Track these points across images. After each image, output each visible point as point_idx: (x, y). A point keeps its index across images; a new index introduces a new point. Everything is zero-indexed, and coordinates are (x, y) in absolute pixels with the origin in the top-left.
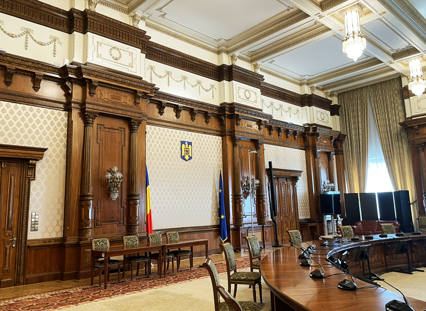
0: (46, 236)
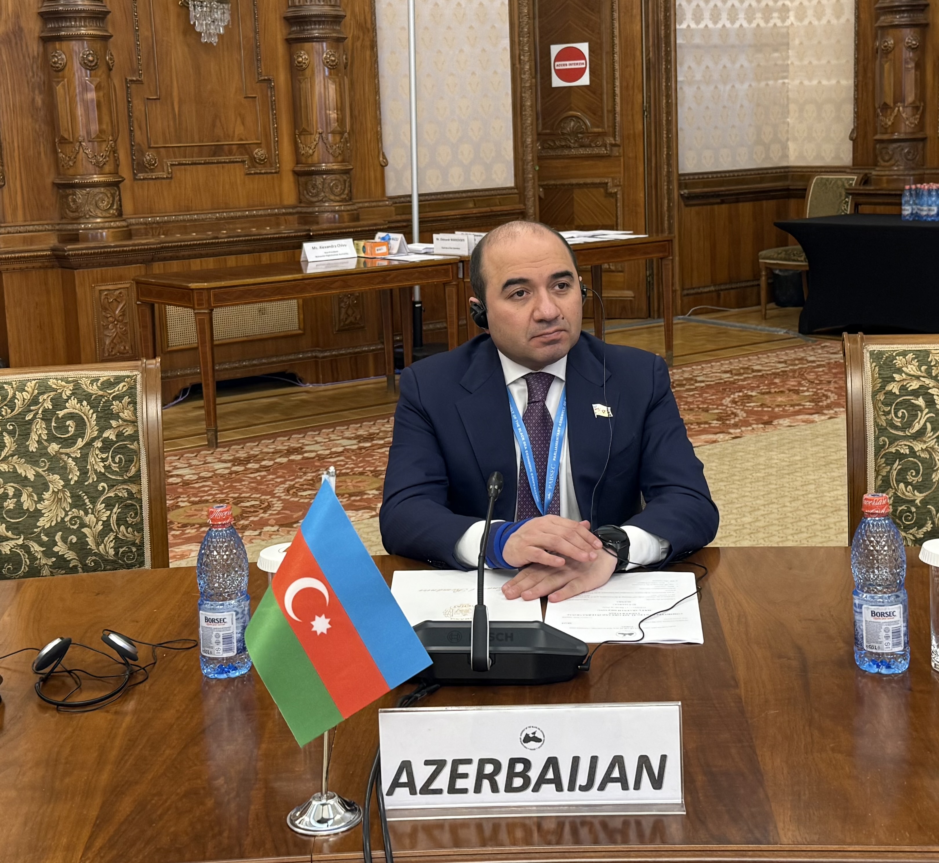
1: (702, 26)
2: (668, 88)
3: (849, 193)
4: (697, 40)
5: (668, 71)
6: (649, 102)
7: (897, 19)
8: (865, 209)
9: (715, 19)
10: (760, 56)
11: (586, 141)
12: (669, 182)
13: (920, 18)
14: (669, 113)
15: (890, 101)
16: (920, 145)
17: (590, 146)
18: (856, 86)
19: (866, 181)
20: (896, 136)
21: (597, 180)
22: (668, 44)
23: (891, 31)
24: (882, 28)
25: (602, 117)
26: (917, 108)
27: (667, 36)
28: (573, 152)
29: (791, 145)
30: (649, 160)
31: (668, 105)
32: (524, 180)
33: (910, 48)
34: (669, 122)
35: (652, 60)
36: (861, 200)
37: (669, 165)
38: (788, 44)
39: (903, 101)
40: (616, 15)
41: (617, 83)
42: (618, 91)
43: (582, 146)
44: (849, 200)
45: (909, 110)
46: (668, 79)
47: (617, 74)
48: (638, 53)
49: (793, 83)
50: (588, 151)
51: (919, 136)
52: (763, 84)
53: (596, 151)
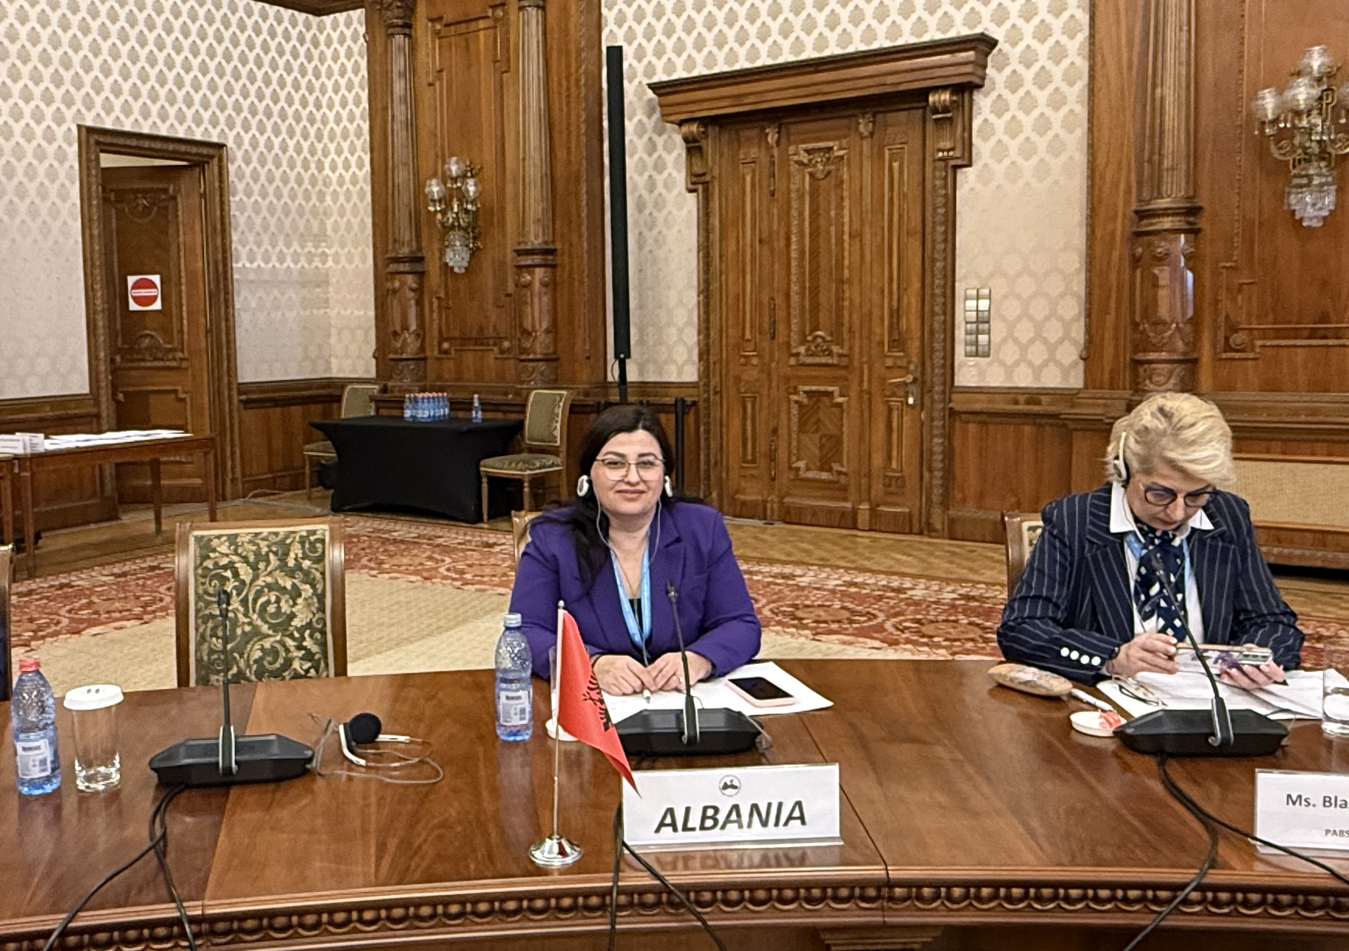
0: (1024, 379)
1: (255, 265)
2: (227, 314)
3: (372, 399)
4: (252, 276)
5: (226, 301)
6: (211, 325)
7: (402, 267)
8: (384, 412)
9: (267, 260)
10: (305, 291)
11: (160, 355)
12: (230, 390)
13: (418, 267)
14: (228, 334)
15: (398, 329)
16: (422, 363)
17: (162, 360)
18: (376, 317)
19: (384, 390)
20: (404, 356)
21: (170, 388)
22: (226, 279)
23: (398, 276)
24: (391, 273)
25: (172, 336)
26: (418, 335)
27: (225, 272)
28: (149, 364)
29: (333, 361)
30: (213, 371)
31: (228, 327)
32: (98, 388)
33: (412, 290)
34: (228, 342)
35: (213, 290)
36: (381, 405)
37: (229, 375)
38: (328, 282)
39: (408, 329)
40: (182, 254)
41: (184, 308)
42: (185, 314)
43: (156, 359)
44: (373, 405)
45: (413, 336)
46: (227, 307)
47: (184, 301)
48: (201, 285)
49: (333, 313)
50: (161, 364)
51: (422, 356)
52: (308, 312)
53: (168, 364)
